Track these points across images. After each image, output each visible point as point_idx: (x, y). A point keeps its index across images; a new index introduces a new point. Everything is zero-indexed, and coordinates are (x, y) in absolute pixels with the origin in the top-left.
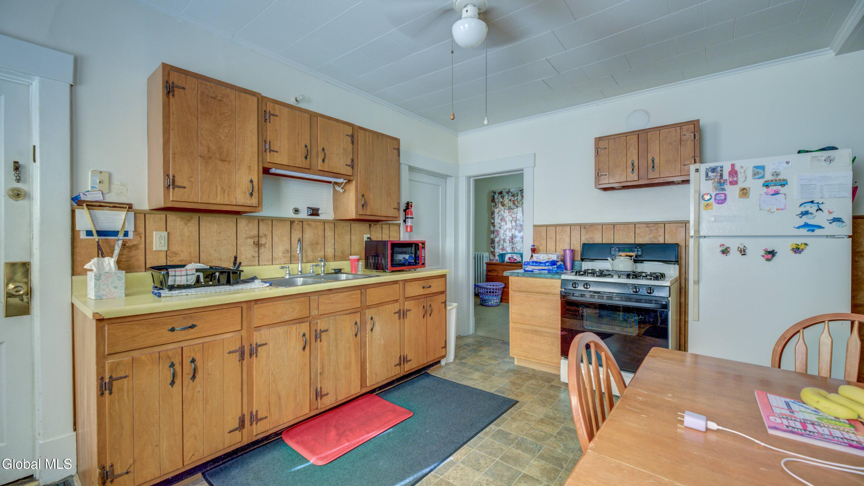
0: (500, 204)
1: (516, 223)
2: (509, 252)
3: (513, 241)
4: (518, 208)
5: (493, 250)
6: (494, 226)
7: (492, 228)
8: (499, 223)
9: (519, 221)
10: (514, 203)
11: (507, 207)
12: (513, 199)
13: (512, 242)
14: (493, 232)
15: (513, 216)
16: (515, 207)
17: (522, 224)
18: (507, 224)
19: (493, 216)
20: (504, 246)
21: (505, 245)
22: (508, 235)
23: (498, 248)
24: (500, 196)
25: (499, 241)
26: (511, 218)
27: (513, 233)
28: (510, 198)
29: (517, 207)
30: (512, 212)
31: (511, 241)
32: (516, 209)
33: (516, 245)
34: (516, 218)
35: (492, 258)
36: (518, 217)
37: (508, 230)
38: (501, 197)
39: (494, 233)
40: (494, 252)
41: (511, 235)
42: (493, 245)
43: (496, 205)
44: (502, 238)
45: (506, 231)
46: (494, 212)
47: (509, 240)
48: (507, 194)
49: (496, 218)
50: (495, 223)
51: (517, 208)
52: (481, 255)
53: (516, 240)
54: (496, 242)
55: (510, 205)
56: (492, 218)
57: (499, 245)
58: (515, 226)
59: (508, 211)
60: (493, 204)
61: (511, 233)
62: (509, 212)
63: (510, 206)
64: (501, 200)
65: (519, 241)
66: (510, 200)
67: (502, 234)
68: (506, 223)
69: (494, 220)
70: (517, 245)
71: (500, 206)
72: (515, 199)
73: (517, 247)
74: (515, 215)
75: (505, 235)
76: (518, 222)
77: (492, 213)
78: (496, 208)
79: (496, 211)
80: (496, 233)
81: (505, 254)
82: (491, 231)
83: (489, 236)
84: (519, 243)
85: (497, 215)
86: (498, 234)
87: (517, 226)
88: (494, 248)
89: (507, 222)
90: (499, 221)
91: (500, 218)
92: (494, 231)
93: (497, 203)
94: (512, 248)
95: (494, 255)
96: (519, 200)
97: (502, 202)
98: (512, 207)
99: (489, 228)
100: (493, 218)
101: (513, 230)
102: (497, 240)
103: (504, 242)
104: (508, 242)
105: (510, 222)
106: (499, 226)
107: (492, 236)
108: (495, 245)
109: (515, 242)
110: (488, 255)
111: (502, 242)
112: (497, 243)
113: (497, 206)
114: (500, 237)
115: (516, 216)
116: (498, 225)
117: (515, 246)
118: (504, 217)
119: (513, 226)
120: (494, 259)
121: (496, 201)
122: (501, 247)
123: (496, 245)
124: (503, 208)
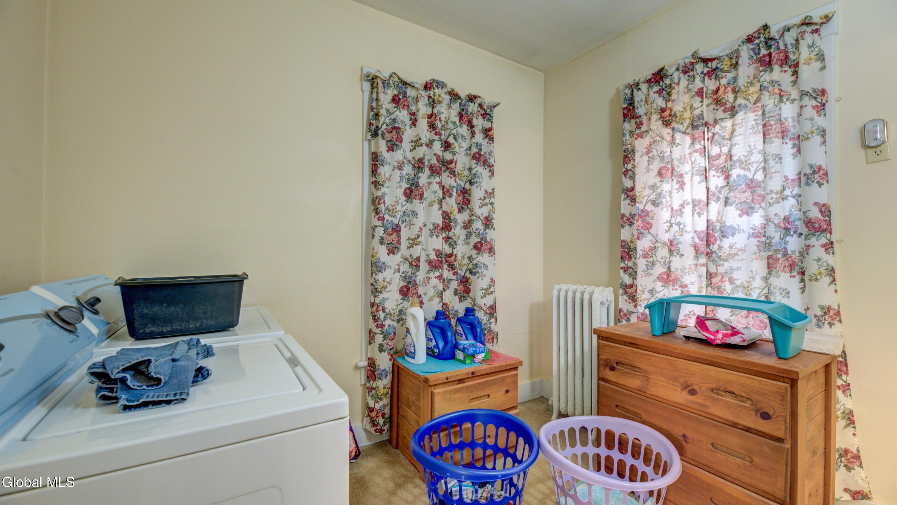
0: (655, 117)
1: (727, 177)
2: (694, 290)
3: (715, 248)
4: (740, 116)
5: (627, 280)
6: (633, 200)
7: (625, 208)
8: (653, 187)
9: (745, 164)
10: (718, 102)
11: (687, 123)
12: (711, 85)
13: (709, 255)
14: (630, 221)
15: (715, 151)
16: (720, 114)
17: (759, 176)
18: (687, 187)
19: (629, 166)
20: (673, 267)
21: (676, 263)
22: (689, 228)
23: (649, 275)
24: (656, 88)
25: (654, 249)
26: (702, 162)
27: (713, 217)
28: (698, 83)
29: (733, 111)
30: (708, 135)
31: (703, 248)
32: (728, 124)
33: (727, 265)
34: (730, 156)
35: (624, 304)
36: (738, 152)
37: (688, 210)
38: (660, 92)
39: (631, 224)
40: (631, 286)
41: (702, 226)
42: (630, 264)
43: (639, 125)
44: (665, 237)
45: (680, 211)
46: (633, 151)
47: (695, 246)
48: (685, 72)
49: (640, 171)
50: (638, 188)
51: (733, 116)
52: (586, 297)
53: (726, 243)
54: (639, 252)
55: (697, 112)
56: (625, 173)
57: (653, 264)
58: (720, 189)
59: (688, 140)
60: (628, 126)
61: (704, 218)
62: (693, 139)
63: (701, 117)
64: (660, 102)
65: (743, 250)
66: (700, 93)
67: (665, 226)
68: (682, 185)
69: (633, 178)
70: (733, 263)
71: (656, 124)
72: (724, 82)
73: (735, 275)
74: (721, 146)
75: (675, 228)
76: (735, 173)
77: (626, 157)
78: (641, 136)
79: (641, 145)
80: (638, 224)
81: (678, 302)
82: (623, 216)
83: (615, 233)
84: (742, 256)
85: (646, 158)
86: (648, 226)
87: (730, 190)
88: (634, 275)
89: (687, 179)
90: (652, 178)
91: (656, 166)
92: (633, 216)
93: (644, 119)
94: (710, 276)
95: (633, 298)
96: (742, 82)
97: (663, 110)
98: (709, 117)
99: (616, 205)
100: (630, 174)
101: (714, 207)
102: (643, 244)
103: (671, 251)
104: (690, 252)
105: (697, 179)
106: (653, 196)
107: (626, 234)
108: (635, 264)
109: (723, 254)
110: (612, 298)
111: (662, 253)
112: (645, 256)
113: (644, 128)
114: (655, 236)
115: (725, 150)
116: (647, 191)
117: (721, 270)
118: (671, 162)
119: (712, 188)
120: (633, 310)
121: (641, 111)
122: (659, 269)
123: (641, 263)
124: (666, 132)
